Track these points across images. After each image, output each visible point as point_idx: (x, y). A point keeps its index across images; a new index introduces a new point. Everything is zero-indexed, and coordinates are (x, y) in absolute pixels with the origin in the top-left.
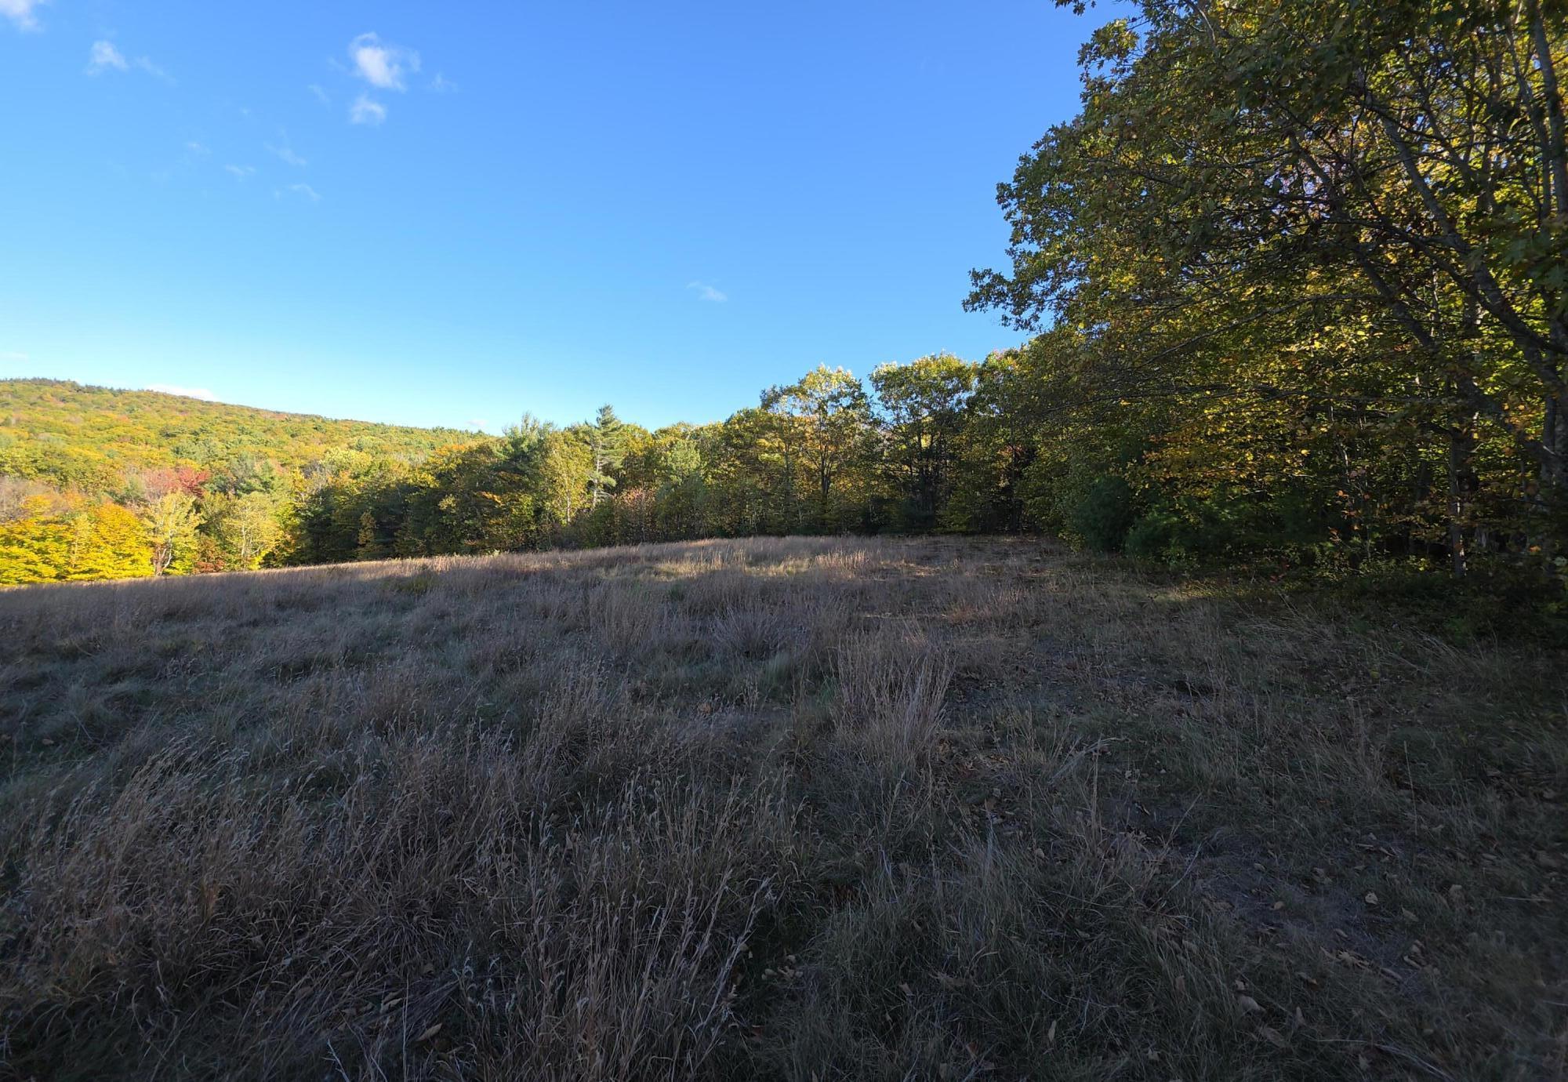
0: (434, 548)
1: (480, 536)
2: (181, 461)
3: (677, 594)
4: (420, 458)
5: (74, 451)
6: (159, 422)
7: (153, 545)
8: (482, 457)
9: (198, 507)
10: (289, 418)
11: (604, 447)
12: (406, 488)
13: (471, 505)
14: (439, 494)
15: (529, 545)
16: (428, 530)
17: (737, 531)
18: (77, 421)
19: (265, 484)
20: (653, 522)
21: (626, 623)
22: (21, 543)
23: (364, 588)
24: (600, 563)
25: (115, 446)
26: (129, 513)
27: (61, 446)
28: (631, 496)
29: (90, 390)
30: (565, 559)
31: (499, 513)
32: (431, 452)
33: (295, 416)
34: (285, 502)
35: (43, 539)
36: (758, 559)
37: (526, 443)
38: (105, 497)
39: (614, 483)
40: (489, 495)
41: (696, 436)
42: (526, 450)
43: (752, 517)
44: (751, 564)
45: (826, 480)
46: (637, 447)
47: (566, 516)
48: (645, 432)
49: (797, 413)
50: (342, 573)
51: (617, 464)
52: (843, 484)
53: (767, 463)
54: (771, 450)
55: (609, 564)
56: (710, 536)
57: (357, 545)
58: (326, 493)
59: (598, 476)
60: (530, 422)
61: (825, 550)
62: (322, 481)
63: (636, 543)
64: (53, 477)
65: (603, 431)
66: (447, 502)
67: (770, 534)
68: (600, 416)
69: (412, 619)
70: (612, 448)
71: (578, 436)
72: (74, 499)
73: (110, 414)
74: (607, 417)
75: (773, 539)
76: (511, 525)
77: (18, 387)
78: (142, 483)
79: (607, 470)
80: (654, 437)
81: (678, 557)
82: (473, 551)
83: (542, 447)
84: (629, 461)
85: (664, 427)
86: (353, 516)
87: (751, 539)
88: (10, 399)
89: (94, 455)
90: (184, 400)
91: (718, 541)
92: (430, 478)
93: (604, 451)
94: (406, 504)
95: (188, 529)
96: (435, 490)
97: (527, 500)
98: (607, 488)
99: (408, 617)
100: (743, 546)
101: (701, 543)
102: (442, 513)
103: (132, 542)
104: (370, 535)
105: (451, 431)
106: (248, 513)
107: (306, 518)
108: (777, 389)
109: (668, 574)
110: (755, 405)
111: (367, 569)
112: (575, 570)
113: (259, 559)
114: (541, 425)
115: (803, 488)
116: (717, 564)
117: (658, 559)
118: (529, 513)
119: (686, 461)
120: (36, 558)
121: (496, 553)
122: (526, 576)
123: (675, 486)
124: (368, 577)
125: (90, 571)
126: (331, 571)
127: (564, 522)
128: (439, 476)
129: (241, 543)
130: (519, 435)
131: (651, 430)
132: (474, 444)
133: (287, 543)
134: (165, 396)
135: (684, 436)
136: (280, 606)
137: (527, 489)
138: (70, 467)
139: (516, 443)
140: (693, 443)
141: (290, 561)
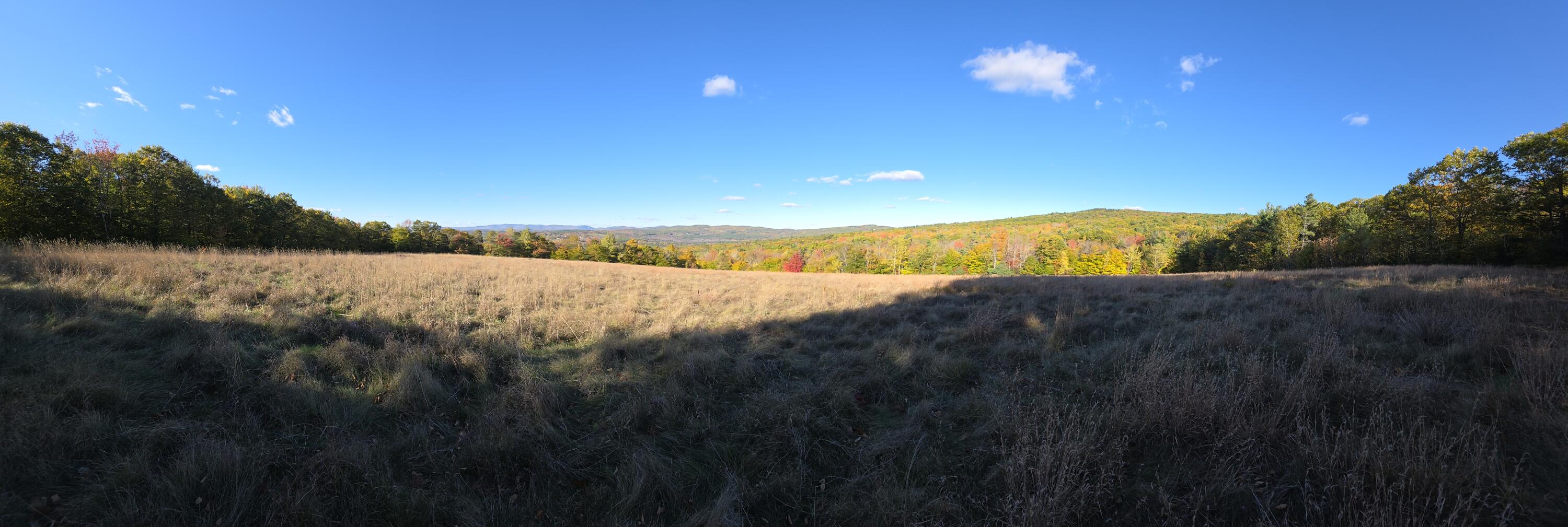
0: (1227, 267)
1: (1247, 262)
2: (1137, 233)
3: (1364, 297)
4: (1222, 227)
5: (1105, 231)
6: (1130, 220)
7: (1127, 263)
8: (1248, 225)
9: (1140, 249)
10: (1173, 215)
11: (1309, 216)
12: (1216, 241)
13: (1243, 247)
14: (1228, 243)
15: (1269, 267)
16: (1225, 260)
17: (1394, 261)
18: (1105, 221)
19: (1163, 241)
20: (1337, 256)
21: (1338, 312)
22: (1091, 261)
23: (1207, 284)
24: (1312, 277)
25: (1116, 228)
26: (1120, 251)
27: (1101, 229)
28: (1323, 242)
29: (1111, 210)
30: (1292, 275)
31: (1255, 251)
32: (1226, 225)
33: (1174, 213)
34: (1171, 248)
35: (1096, 260)
36: (1416, 279)
37: (1268, 217)
38: (1113, 246)
39: (1314, 234)
40: (1251, 243)
41: (1363, 205)
42: (1267, 220)
43: (1404, 251)
44: (1411, 283)
45: (1462, 226)
46: (1328, 215)
47: (1287, 253)
48: (1332, 206)
49: (1437, 184)
50: (1196, 277)
51: (1316, 225)
52: (1478, 229)
53: (1415, 218)
54: (1417, 210)
55: (1317, 278)
56: (1376, 264)
57: (1198, 265)
58: (1187, 244)
59: (1305, 231)
60: (1270, 206)
61: (1467, 275)
62: (1184, 239)
63: (1329, 267)
64: (1100, 240)
65: (1308, 207)
66: (1232, 247)
67: (1418, 263)
68: (1306, 200)
69: (1230, 298)
70: (1313, 216)
71: (1295, 212)
72: (1105, 246)
73: (1115, 218)
74: (1310, 200)
75: (1421, 267)
76: (1261, 257)
77: (1090, 212)
78: (1124, 241)
79: (1310, 228)
80: (1338, 208)
81: (1358, 276)
82: (1243, 269)
83: (1275, 219)
84: (1322, 223)
85: (1344, 202)
86: (1197, 253)
87: (1406, 266)
88: (1088, 216)
89: (1111, 232)
90: (1138, 211)
91: (1382, 267)
92: (1225, 236)
93: (1308, 218)
94: (1216, 248)
95: (1138, 258)
96: (1227, 241)
97: (1268, 245)
98: (1310, 237)
99: (1228, 298)
100: (1404, 272)
101: (1370, 268)
102: (1230, 251)
103: (1121, 262)
104: (1203, 261)
105: (1233, 214)
106: (1157, 252)
107: (1179, 254)
108: (1421, 171)
109: (1353, 285)
110: (1405, 182)
111: (1205, 275)
112: (1299, 281)
113: (1160, 270)
114: (1275, 208)
115: (1443, 233)
116: (1387, 282)
117: (1345, 277)
118: (1269, 250)
119: (1358, 220)
120: (1095, 266)
121: (1254, 270)
122: (1275, 282)
123: (1351, 235)
124: (1205, 279)
125: (1109, 271)
126: (1192, 275)
127: (1287, 255)
128: (1230, 235)
129: (1155, 264)
130: (1265, 213)
131: (1336, 205)
132: (1244, 219)
133: (1171, 264)
134: (1131, 210)
135: (1356, 206)
136: (1178, 290)
137: (1268, 239)
138: (1104, 237)
139: (1263, 218)
140: (1363, 210)
141: (1172, 271)
